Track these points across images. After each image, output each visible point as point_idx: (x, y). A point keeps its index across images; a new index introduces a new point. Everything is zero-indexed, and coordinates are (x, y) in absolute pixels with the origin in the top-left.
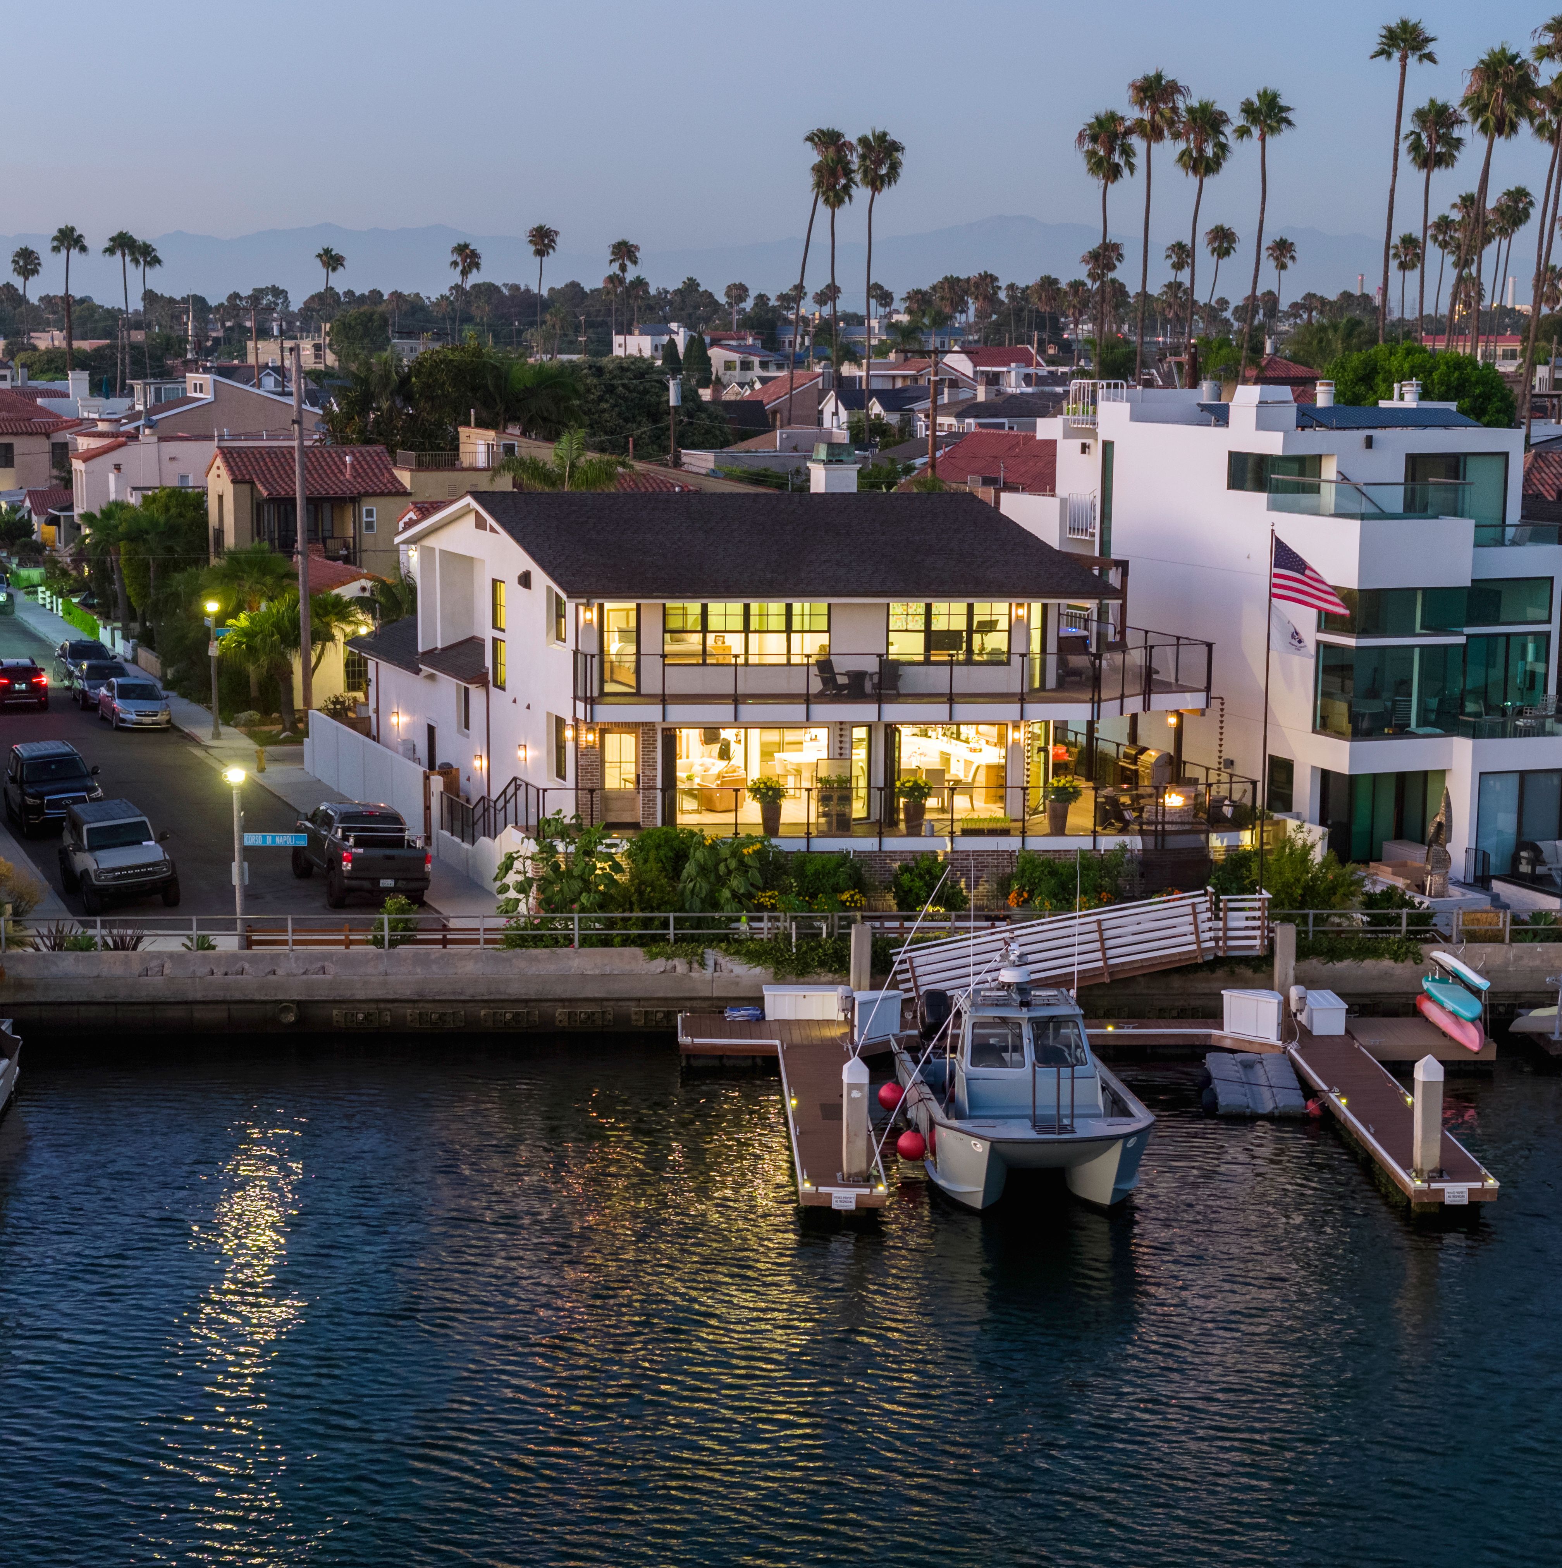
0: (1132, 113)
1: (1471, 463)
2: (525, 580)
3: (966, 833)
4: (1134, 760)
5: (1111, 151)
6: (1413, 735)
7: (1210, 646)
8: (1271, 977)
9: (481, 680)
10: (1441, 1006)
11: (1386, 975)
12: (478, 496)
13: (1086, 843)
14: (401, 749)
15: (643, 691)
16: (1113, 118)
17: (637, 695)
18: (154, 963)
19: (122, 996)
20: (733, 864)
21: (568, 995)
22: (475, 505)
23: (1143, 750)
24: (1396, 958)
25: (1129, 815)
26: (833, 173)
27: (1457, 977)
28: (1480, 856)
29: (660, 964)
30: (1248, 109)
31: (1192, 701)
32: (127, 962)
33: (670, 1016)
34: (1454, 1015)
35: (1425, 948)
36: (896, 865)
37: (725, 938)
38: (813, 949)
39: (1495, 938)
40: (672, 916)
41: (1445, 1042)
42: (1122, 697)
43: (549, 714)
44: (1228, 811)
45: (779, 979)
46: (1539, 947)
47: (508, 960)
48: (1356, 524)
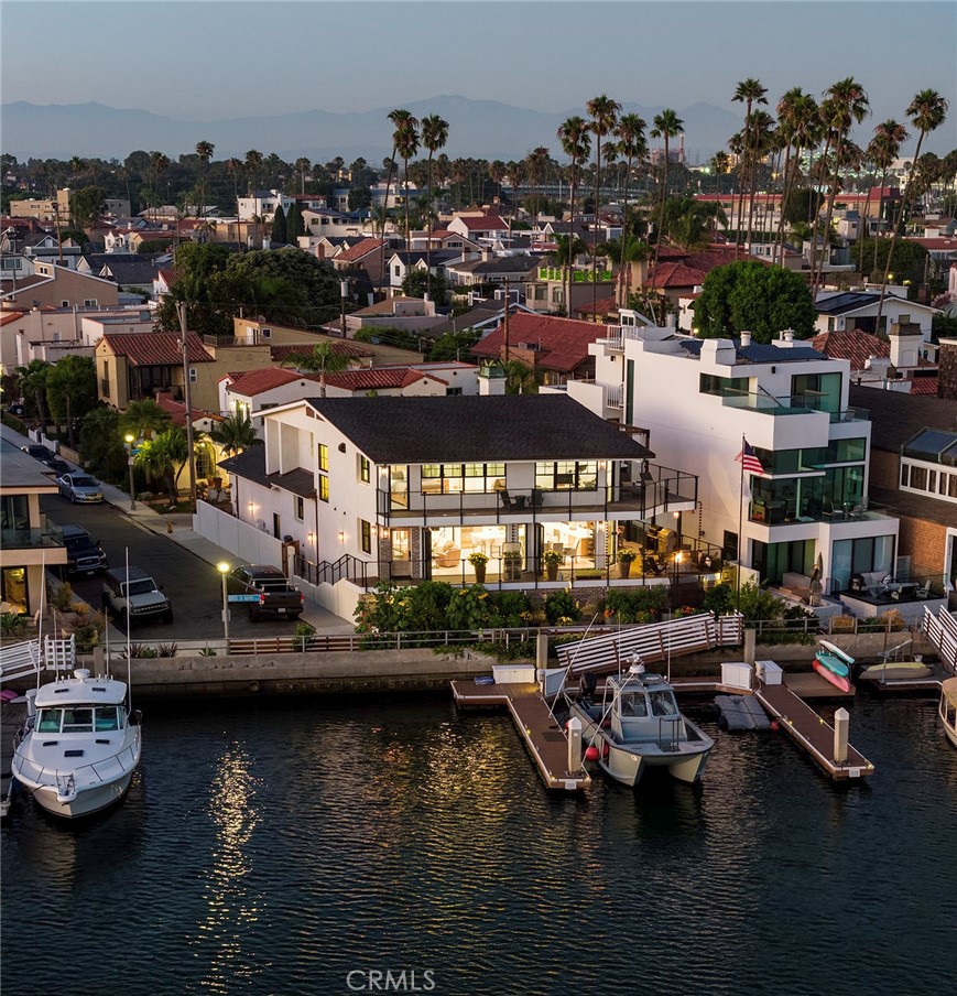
0: (589, 119)
1: (823, 377)
2: (342, 448)
3: (579, 578)
4: (656, 534)
5: (576, 139)
6: (798, 522)
7: (696, 478)
8: (743, 654)
9: (312, 495)
10: (829, 670)
11: (798, 651)
12: (309, 400)
13: (639, 582)
14: (257, 525)
15: (411, 508)
16: (578, 121)
17: (409, 512)
18: (187, 663)
19: (171, 680)
20: (474, 604)
21: (395, 673)
22: (308, 405)
23: (660, 529)
24: (802, 643)
25: (660, 567)
26: (406, 138)
27: (834, 654)
28: (833, 581)
29: (441, 656)
30: (658, 121)
31: (688, 506)
32: (173, 663)
33: (446, 682)
34: (835, 674)
35: (817, 637)
36: (545, 596)
37: (471, 643)
38: (516, 647)
39: (850, 631)
40: (446, 632)
41: (830, 687)
42: (654, 507)
43: (358, 519)
44: (708, 563)
45: (500, 662)
46: (872, 636)
47: (365, 656)
48: (771, 418)
